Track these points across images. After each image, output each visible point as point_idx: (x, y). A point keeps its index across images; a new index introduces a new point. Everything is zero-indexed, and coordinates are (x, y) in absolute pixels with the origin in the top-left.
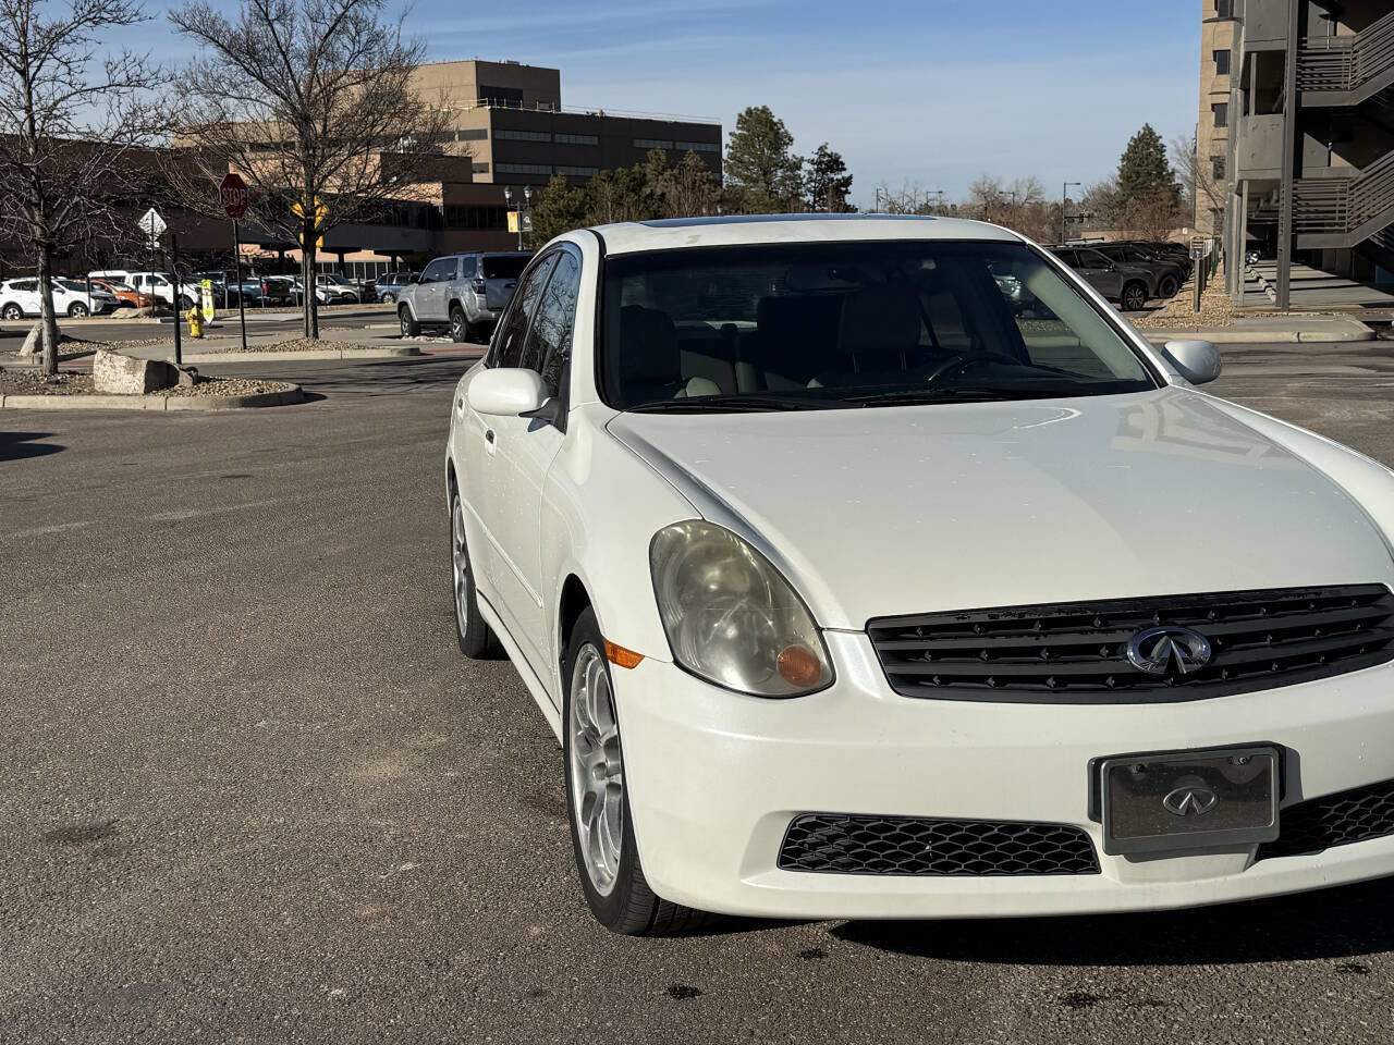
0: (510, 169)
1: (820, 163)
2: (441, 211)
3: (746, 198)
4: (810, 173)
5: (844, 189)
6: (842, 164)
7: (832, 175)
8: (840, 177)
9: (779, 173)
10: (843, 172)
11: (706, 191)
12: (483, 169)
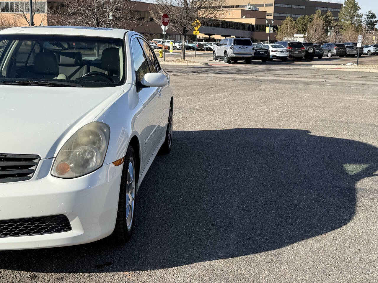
0: (278, 15)
1: (369, 16)
2: (254, 26)
3: (344, 25)
4: (365, 18)
5: (375, 24)
6: (375, 16)
7: (372, 20)
8: (374, 20)
9: (356, 18)
10: (376, 19)
11: (332, 23)
12: (271, 15)
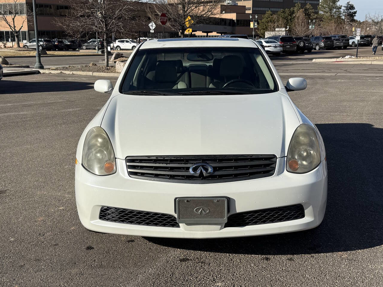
0: (257, 9)
1: (347, 7)
2: (235, 21)
3: (323, 17)
4: (344, 10)
5: (354, 15)
6: (354, 7)
7: (351, 11)
8: (353, 11)
9: (335, 10)
10: (354, 10)
11: (312, 15)
12: (249, 9)
